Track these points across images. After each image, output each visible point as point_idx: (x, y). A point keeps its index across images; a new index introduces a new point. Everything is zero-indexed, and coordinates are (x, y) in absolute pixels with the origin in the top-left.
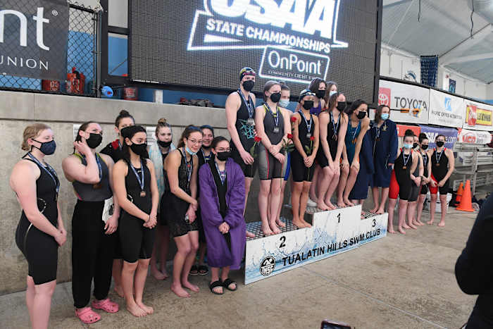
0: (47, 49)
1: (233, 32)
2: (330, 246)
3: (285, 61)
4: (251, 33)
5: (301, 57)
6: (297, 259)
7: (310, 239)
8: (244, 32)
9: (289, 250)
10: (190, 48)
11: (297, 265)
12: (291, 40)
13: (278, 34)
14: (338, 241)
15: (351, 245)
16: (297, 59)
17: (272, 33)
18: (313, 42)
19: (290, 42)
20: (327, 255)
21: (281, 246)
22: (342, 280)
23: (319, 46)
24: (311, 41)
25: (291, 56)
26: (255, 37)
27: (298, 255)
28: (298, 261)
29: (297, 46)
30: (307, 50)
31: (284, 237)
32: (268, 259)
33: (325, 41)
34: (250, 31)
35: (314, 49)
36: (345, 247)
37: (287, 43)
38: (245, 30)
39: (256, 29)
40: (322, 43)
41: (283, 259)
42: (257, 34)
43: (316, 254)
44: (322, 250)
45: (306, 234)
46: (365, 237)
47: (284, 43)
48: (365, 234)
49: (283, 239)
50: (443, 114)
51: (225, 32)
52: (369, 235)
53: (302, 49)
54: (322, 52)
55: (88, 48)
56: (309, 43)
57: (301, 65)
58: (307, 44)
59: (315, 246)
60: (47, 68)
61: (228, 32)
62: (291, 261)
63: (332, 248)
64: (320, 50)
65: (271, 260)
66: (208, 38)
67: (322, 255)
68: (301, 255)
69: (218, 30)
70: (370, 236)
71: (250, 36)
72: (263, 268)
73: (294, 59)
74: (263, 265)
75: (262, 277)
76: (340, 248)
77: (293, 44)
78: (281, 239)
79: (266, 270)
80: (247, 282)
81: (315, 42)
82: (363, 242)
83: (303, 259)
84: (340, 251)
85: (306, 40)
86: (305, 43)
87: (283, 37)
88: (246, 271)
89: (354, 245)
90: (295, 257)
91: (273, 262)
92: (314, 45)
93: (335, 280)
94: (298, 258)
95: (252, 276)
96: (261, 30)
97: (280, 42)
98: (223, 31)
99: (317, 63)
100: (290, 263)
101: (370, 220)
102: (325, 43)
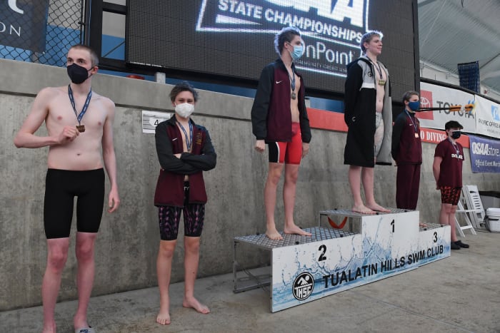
0: (21, 12)
1: (249, 14)
2: (384, 264)
3: (311, 49)
4: (270, 15)
5: (329, 45)
6: (342, 279)
7: (358, 251)
8: (263, 15)
9: (331, 264)
10: (199, 28)
11: (343, 287)
12: (317, 26)
13: (302, 19)
14: (393, 257)
15: (410, 263)
16: (324, 48)
17: (296, 18)
18: (343, 31)
19: (317, 29)
20: (381, 275)
21: (320, 259)
22: (410, 306)
23: (350, 35)
24: (340, 29)
25: (318, 44)
26: (276, 21)
27: (344, 273)
28: (344, 282)
29: (324, 33)
30: (337, 39)
31: (324, 247)
32: (304, 276)
33: (357, 29)
34: (270, 13)
35: (344, 38)
36: (402, 265)
37: (313, 29)
38: (263, 12)
39: (277, 13)
40: (352, 32)
41: (324, 277)
42: (278, 17)
43: (367, 273)
44: (373, 269)
45: (352, 244)
46: (426, 256)
47: (309, 29)
48: (426, 251)
49: (323, 249)
50: (492, 124)
51: (240, 13)
52: (430, 252)
53: (331, 37)
54: (354, 42)
55: (74, 17)
56: (338, 31)
57: (330, 54)
58: (336, 32)
59: (366, 261)
60: (19, 35)
61: (244, 13)
62: (335, 281)
63: (387, 267)
64: (351, 39)
65: (307, 278)
66: (221, 19)
67: (375, 275)
68: (347, 274)
69: (232, 10)
70: (432, 254)
71: (270, 19)
72: (297, 288)
73: (321, 48)
74: (296, 285)
75: (297, 302)
76: (397, 267)
77: (319, 31)
78: (320, 249)
79: (301, 292)
80: (274, 309)
81: (345, 30)
82: (423, 261)
83: (350, 280)
84: (397, 272)
85: (335, 27)
86: (333, 30)
87: (308, 23)
88: (274, 292)
89: (413, 264)
90: (340, 276)
91: (310, 281)
92: (344, 34)
93: (400, 307)
94: (344, 278)
95: (281, 301)
96: (283, 14)
97: (305, 28)
98: (237, 12)
99: (348, 54)
100: (333, 284)
101: (430, 232)
102: (357, 32)
